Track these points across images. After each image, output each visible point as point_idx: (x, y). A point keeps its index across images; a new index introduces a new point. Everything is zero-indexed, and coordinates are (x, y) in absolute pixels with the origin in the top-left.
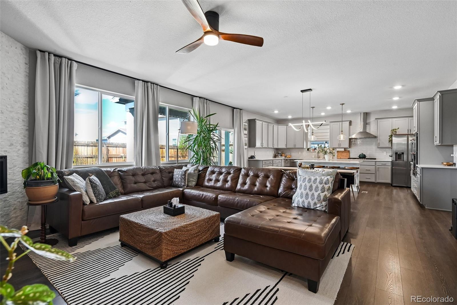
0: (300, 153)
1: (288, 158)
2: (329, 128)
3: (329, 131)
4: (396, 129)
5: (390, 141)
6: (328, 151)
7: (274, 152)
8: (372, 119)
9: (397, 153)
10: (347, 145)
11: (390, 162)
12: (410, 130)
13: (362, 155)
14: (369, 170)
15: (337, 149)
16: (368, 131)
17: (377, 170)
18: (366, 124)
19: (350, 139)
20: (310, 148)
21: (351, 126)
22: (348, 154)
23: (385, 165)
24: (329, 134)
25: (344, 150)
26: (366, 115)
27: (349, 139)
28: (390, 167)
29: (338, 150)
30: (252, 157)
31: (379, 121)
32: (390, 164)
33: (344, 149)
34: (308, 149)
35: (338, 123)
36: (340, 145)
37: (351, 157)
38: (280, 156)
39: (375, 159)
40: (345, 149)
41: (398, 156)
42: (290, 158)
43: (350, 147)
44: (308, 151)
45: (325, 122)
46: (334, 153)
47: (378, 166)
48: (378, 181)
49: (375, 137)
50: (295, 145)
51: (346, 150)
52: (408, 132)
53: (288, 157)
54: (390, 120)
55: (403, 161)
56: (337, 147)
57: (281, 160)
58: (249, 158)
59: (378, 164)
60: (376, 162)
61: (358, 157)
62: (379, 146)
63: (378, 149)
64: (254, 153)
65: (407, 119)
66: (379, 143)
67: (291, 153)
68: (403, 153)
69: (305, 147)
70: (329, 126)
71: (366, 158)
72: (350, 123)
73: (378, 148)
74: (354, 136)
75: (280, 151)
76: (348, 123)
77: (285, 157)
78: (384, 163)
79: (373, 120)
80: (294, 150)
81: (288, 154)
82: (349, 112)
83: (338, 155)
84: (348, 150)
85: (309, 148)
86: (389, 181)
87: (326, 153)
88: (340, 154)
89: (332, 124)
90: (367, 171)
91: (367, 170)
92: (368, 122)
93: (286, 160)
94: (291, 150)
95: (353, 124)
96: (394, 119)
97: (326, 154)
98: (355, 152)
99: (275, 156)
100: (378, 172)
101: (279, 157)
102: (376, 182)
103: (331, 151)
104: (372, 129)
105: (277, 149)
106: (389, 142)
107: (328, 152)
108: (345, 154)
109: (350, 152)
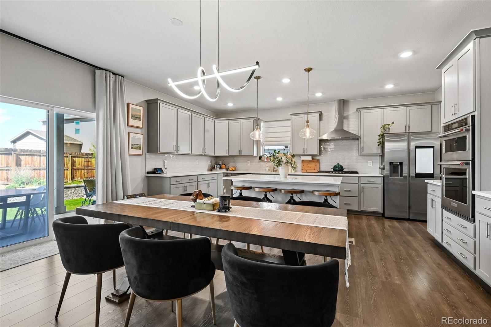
0: (249, 164)
1: (231, 171)
2: (290, 125)
3: (289, 129)
4: (389, 125)
5: (381, 143)
6: (284, 159)
7: (211, 162)
8: (351, 110)
9: (393, 163)
10: (316, 152)
11: (381, 178)
12: (409, 127)
13: (338, 167)
14: (350, 191)
15: (301, 157)
16: (345, 128)
17: (361, 191)
18: (342, 118)
19: (321, 141)
20: (263, 156)
21: (321, 122)
22: (318, 164)
23: (372, 183)
24: (289, 134)
25: (311, 159)
26: (343, 104)
27: (319, 140)
28: (381, 185)
29: (303, 158)
30: (156, 171)
31: (362, 112)
32: (380, 181)
33: (311, 157)
34: (260, 158)
35: (303, 116)
36: (305, 150)
37: (322, 170)
38: (218, 169)
39: (357, 173)
40: (313, 156)
41: (395, 168)
42: (233, 170)
43: (320, 154)
44: (260, 161)
45: (257, 66)
46: (295, 163)
47: (362, 185)
48: (363, 209)
49: (357, 138)
50: (240, 151)
51: (314, 158)
52: (406, 130)
53: (231, 169)
54: (379, 110)
55: (401, 176)
56: (302, 153)
57: (217, 174)
58: (148, 173)
59: (363, 180)
60: (360, 178)
61: (332, 170)
62: (363, 151)
63: (360, 157)
64: (162, 163)
65: (404, 108)
66: (363, 147)
67: (236, 164)
68: (401, 164)
69: (255, 154)
70: (290, 122)
71: (344, 170)
72: (321, 115)
73: (362, 155)
74: (325, 137)
75: (220, 161)
76: (317, 116)
77: (227, 170)
78: (371, 180)
79: (354, 111)
80: (239, 158)
81: (231, 165)
82: (319, 95)
83: (303, 167)
84: (318, 158)
85: (261, 155)
86: (379, 209)
87: (279, 163)
88: (305, 164)
89: (294, 117)
90: (347, 192)
91: (345, 191)
92: (346, 114)
93: (226, 174)
94: (235, 158)
95: (324, 117)
96: (385, 110)
97: (279, 165)
98: (327, 163)
99: (212, 168)
100: (362, 194)
101: (216, 170)
102: (360, 211)
103: (289, 159)
104: (351, 127)
105: (217, 157)
106: (379, 145)
107: (284, 162)
108: (313, 165)
109: (321, 161)
